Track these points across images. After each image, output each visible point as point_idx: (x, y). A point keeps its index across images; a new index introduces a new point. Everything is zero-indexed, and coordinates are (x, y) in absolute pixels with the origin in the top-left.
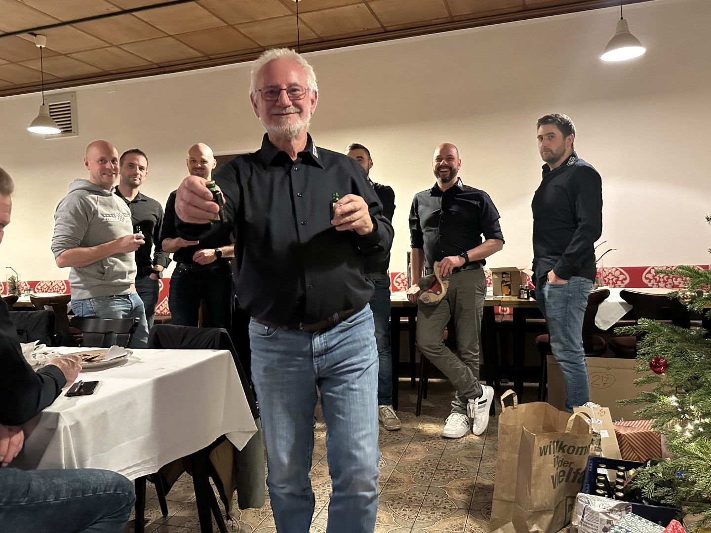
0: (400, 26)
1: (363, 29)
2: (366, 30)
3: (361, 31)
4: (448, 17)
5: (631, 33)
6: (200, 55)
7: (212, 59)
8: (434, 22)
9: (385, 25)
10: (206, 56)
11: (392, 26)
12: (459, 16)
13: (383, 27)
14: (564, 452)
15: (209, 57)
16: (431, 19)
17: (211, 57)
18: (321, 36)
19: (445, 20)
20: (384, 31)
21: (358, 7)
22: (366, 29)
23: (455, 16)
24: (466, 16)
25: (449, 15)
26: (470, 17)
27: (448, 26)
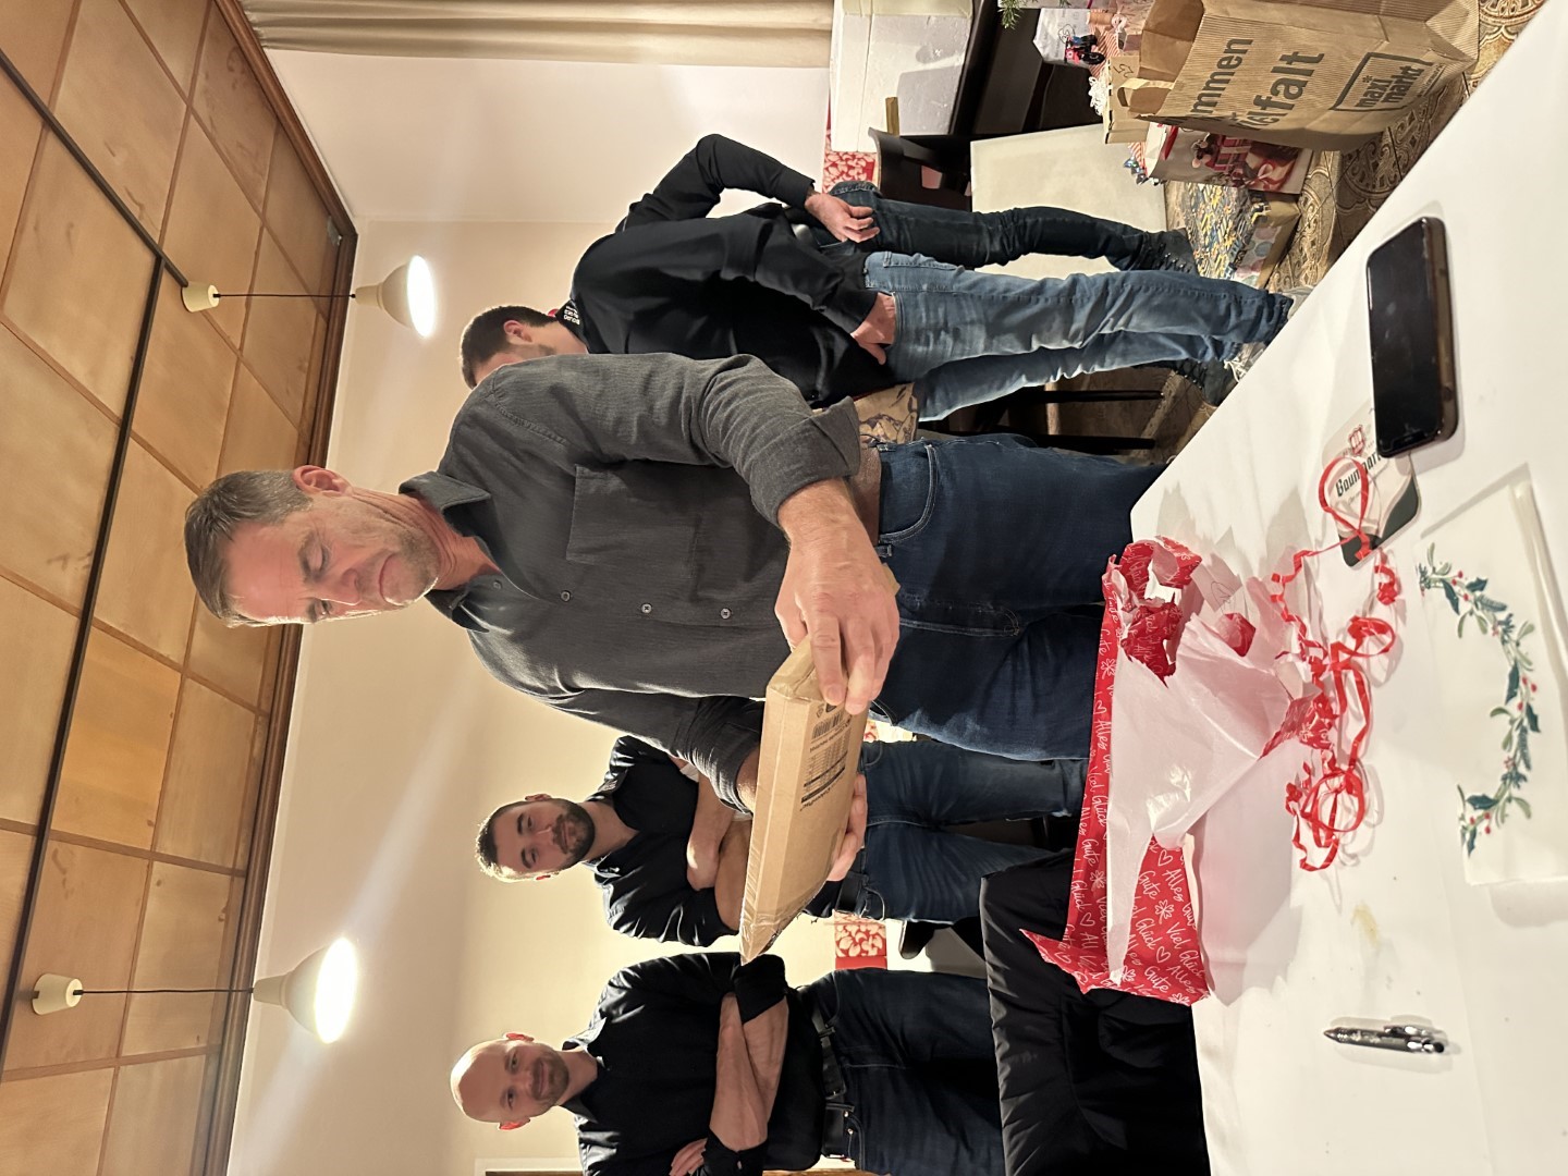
0: (243, 837)
1: (223, 923)
2: (227, 917)
3: (225, 932)
4: (257, 718)
5: (383, 280)
8: (256, 750)
9: (231, 866)
11: (237, 852)
12: (261, 691)
13: (233, 873)
16: (247, 759)
18: (203, 1045)
19: (261, 730)
20: (242, 881)
21: (159, 884)
22: (223, 917)
23: (259, 704)
24: (266, 683)
25: (254, 712)
26: (270, 679)
27: (275, 729)
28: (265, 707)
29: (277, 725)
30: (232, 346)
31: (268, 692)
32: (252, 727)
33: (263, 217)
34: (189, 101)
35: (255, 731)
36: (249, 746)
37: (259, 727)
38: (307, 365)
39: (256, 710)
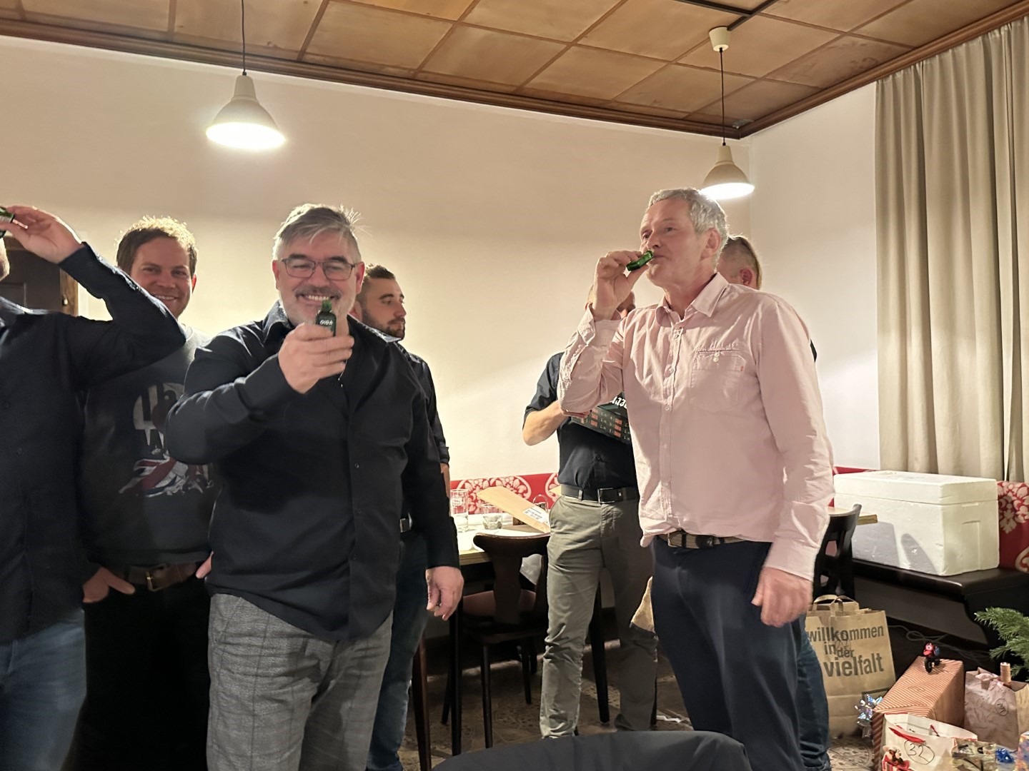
0: (327, 59)
1: (265, 44)
4: (413, 70)
5: (737, 166)
9: (308, 50)
11: (317, 55)
12: (434, 73)
18: (176, 30)
19: (404, 73)
20: (295, 59)
22: (271, 45)
23: (423, 72)
24: (437, 76)
25: (419, 68)
26: (440, 80)
27: (404, 83)
28: (421, 76)
29: (406, 84)
30: (680, 57)
31: (431, 78)
32: (407, 67)
33: (764, 78)
34: (850, 34)
35: (404, 69)
36: (394, 64)
37: (406, 71)
38: (656, 105)
39: (420, 70)
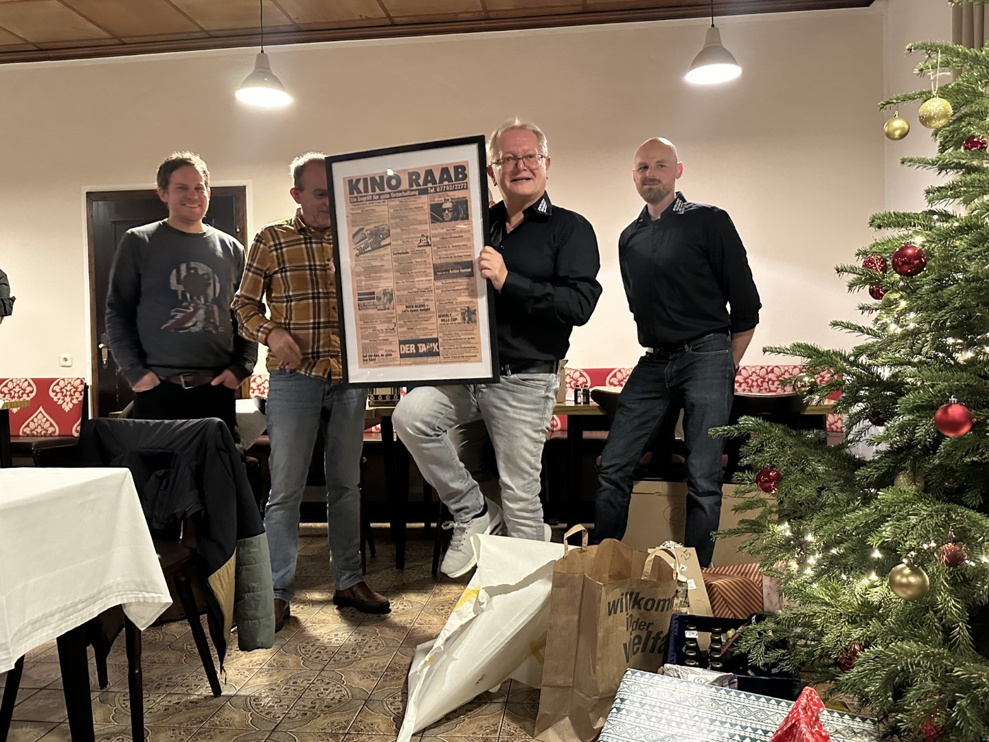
0: (412, 18)
1: (360, 18)
2: (363, 20)
3: (356, 20)
4: (481, 12)
6: (106, 35)
7: (125, 44)
8: (462, 15)
9: (391, 15)
10: (114, 37)
11: (402, 17)
12: (497, 11)
13: (389, 17)
14: (639, 608)
15: (121, 41)
16: (457, 11)
17: (124, 40)
19: (476, 16)
20: (390, 24)
22: (364, 18)
23: (490, 11)
24: (506, 12)
25: (483, 9)
26: (510, 14)
27: (481, 24)
28: (492, 15)
29: (483, 24)
31: (501, 15)
32: (475, 10)
35: (473, 12)
36: (463, 10)
37: (477, 14)
39: (485, 10)
